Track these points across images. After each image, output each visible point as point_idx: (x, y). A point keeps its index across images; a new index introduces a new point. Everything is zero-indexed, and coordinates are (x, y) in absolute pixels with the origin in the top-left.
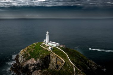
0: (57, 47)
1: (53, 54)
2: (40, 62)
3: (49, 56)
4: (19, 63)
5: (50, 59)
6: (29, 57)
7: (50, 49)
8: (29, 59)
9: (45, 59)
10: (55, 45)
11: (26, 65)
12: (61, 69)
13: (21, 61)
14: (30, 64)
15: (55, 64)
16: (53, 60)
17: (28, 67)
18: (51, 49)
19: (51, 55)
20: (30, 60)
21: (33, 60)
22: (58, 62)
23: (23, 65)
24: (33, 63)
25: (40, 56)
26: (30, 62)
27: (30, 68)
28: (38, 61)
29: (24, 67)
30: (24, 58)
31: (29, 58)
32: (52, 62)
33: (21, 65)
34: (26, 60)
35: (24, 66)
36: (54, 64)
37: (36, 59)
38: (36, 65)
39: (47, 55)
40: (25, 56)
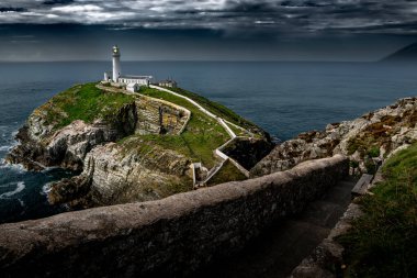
0: (151, 86)
1: (143, 99)
2: (103, 128)
3: (134, 106)
4: (34, 142)
5: (136, 115)
6: (64, 119)
7: (132, 90)
8: (65, 125)
9: (120, 115)
10: (143, 82)
11: (59, 142)
12: (185, 130)
13: (37, 134)
14: (70, 138)
15: (155, 128)
16: (148, 115)
17: (66, 147)
18: (136, 87)
19: (139, 102)
20: (70, 126)
21: (80, 124)
22: (165, 120)
23: (48, 144)
24: (81, 133)
25: (103, 110)
26: (69, 131)
27: (71, 149)
28: (98, 124)
29: (51, 149)
30: (46, 124)
31: (66, 122)
32: (142, 124)
33: (39, 144)
34: (56, 127)
35: (51, 145)
36: (152, 126)
37: (89, 120)
38: (92, 137)
39: (125, 105)
40: (52, 120)
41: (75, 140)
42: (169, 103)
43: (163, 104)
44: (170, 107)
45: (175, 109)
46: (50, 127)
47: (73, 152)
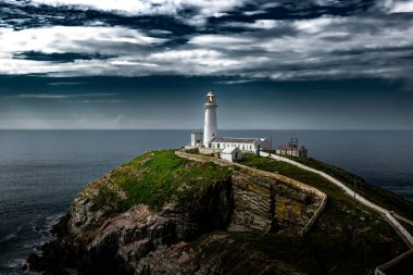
0: (263, 154)
1: (246, 172)
2: (176, 218)
3: (229, 183)
4: (72, 236)
5: (232, 201)
6: (121, 202)
7: (229, 158)
8: (121, 211)
9: (205, 199)
10: (250, 148)
11: (107, 238)
13: (78, 224)
14: (124, 233)
15: (262, 223)
17: (118, 247)
20: (127, 214)
21: (143, 210)
22: (280, 209)
23: (91, 241)
24: (141, 225)
26: (125, 222)
27: (123, 251)
28: (168, 212)
29: (94, 249)
30: (94, 209)
31: (123, 207)
32: (241, 215)
33: (79, 241)
34: (107, 215)
35: (95, 243)
36: (257, 219)
37: (155, 205)
38: (156, 233)
39: (215, 181)
40: (103, 203)
41: (132, 236)
42: (288, 180)
43: (279, 182)
44: (290, 186)
45: (298, 190)
46: (99, 213)
47: (126, 257)
